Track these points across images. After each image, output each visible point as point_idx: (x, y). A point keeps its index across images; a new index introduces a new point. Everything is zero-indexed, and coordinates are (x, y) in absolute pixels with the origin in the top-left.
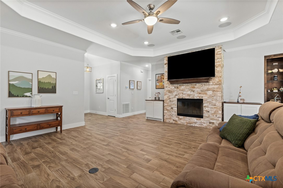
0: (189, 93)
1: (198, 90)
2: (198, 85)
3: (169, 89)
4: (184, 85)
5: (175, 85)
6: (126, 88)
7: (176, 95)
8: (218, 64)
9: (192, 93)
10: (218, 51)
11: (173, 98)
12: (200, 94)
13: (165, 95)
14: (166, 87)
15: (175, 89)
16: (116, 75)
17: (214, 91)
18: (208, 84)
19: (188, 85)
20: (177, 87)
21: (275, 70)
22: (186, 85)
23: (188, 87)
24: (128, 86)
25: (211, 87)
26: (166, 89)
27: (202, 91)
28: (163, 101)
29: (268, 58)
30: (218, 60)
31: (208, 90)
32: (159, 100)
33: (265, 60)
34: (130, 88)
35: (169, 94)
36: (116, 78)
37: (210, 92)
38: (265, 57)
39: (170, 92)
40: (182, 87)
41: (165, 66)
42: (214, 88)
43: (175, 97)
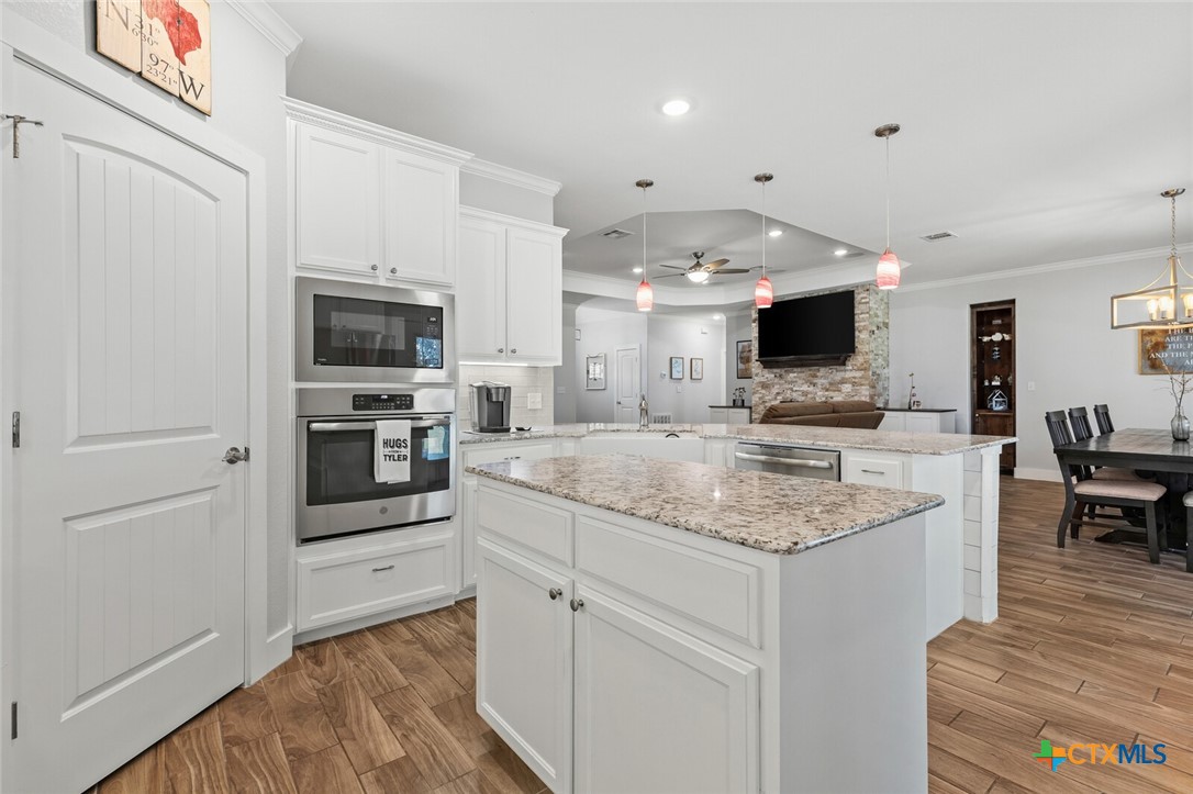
0: (805, 388)
1: (823, 381)
2: (823, 371)
3: (763, 379)
4: (795, 370)
5: (775, 370)
6: (663, 376)
7: (778, 394)
8: (862, 324)
9: (811, 388)
10: (862, 295)
11: (770, 400)
12: (827, 390)
13: (754, 393)
14: (757, 375)
15: (776, 380)
16: (637, 346)
17: (854, 384)
18: (842, 368)
19: (804, 369)
20: (780, 376)
21: (997, 337)
22: (799, 369)
23: (802, 375)
24: (667, 372)
25: (848, 375)
26: (757, 379)
27: (831, 384)
28: (750, 408)
29: (979, 309)
30: (863, 316)
31: (843, 381)
32: (743, 406)
33: (972, 313)
34: (671, 377)
35: (763, 391)
36: (637, 353)
37: (846, 386)
38: (973, 307)
39: (765, 386)
40: (791, 375)
41: (754, 325)
42: (854, 378)
43: (776, 399)
